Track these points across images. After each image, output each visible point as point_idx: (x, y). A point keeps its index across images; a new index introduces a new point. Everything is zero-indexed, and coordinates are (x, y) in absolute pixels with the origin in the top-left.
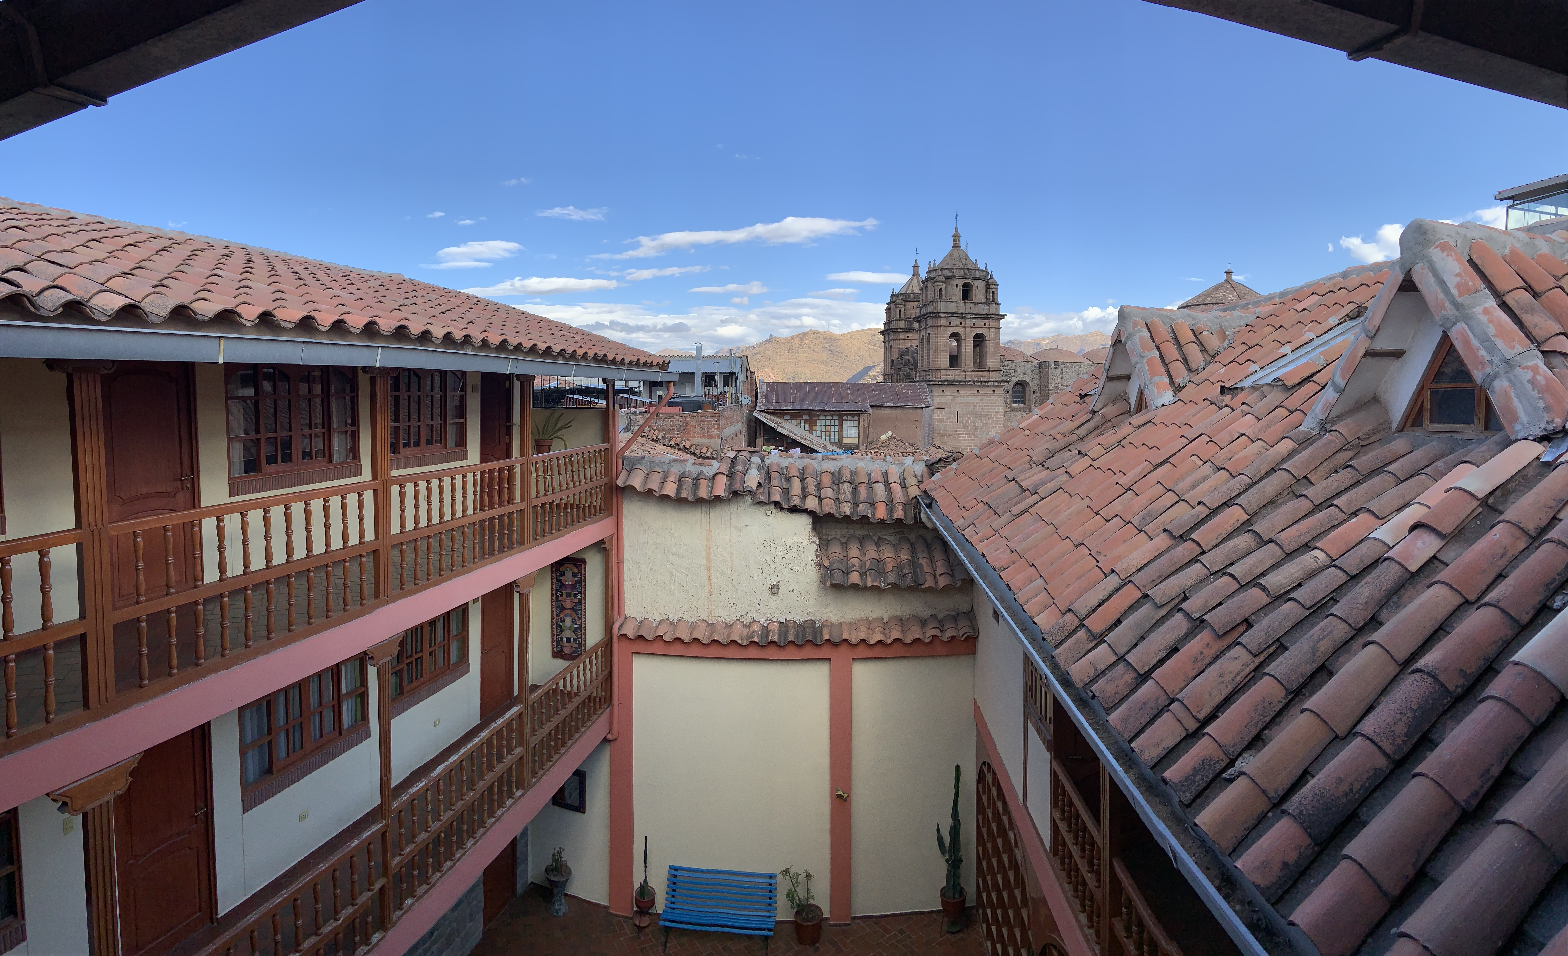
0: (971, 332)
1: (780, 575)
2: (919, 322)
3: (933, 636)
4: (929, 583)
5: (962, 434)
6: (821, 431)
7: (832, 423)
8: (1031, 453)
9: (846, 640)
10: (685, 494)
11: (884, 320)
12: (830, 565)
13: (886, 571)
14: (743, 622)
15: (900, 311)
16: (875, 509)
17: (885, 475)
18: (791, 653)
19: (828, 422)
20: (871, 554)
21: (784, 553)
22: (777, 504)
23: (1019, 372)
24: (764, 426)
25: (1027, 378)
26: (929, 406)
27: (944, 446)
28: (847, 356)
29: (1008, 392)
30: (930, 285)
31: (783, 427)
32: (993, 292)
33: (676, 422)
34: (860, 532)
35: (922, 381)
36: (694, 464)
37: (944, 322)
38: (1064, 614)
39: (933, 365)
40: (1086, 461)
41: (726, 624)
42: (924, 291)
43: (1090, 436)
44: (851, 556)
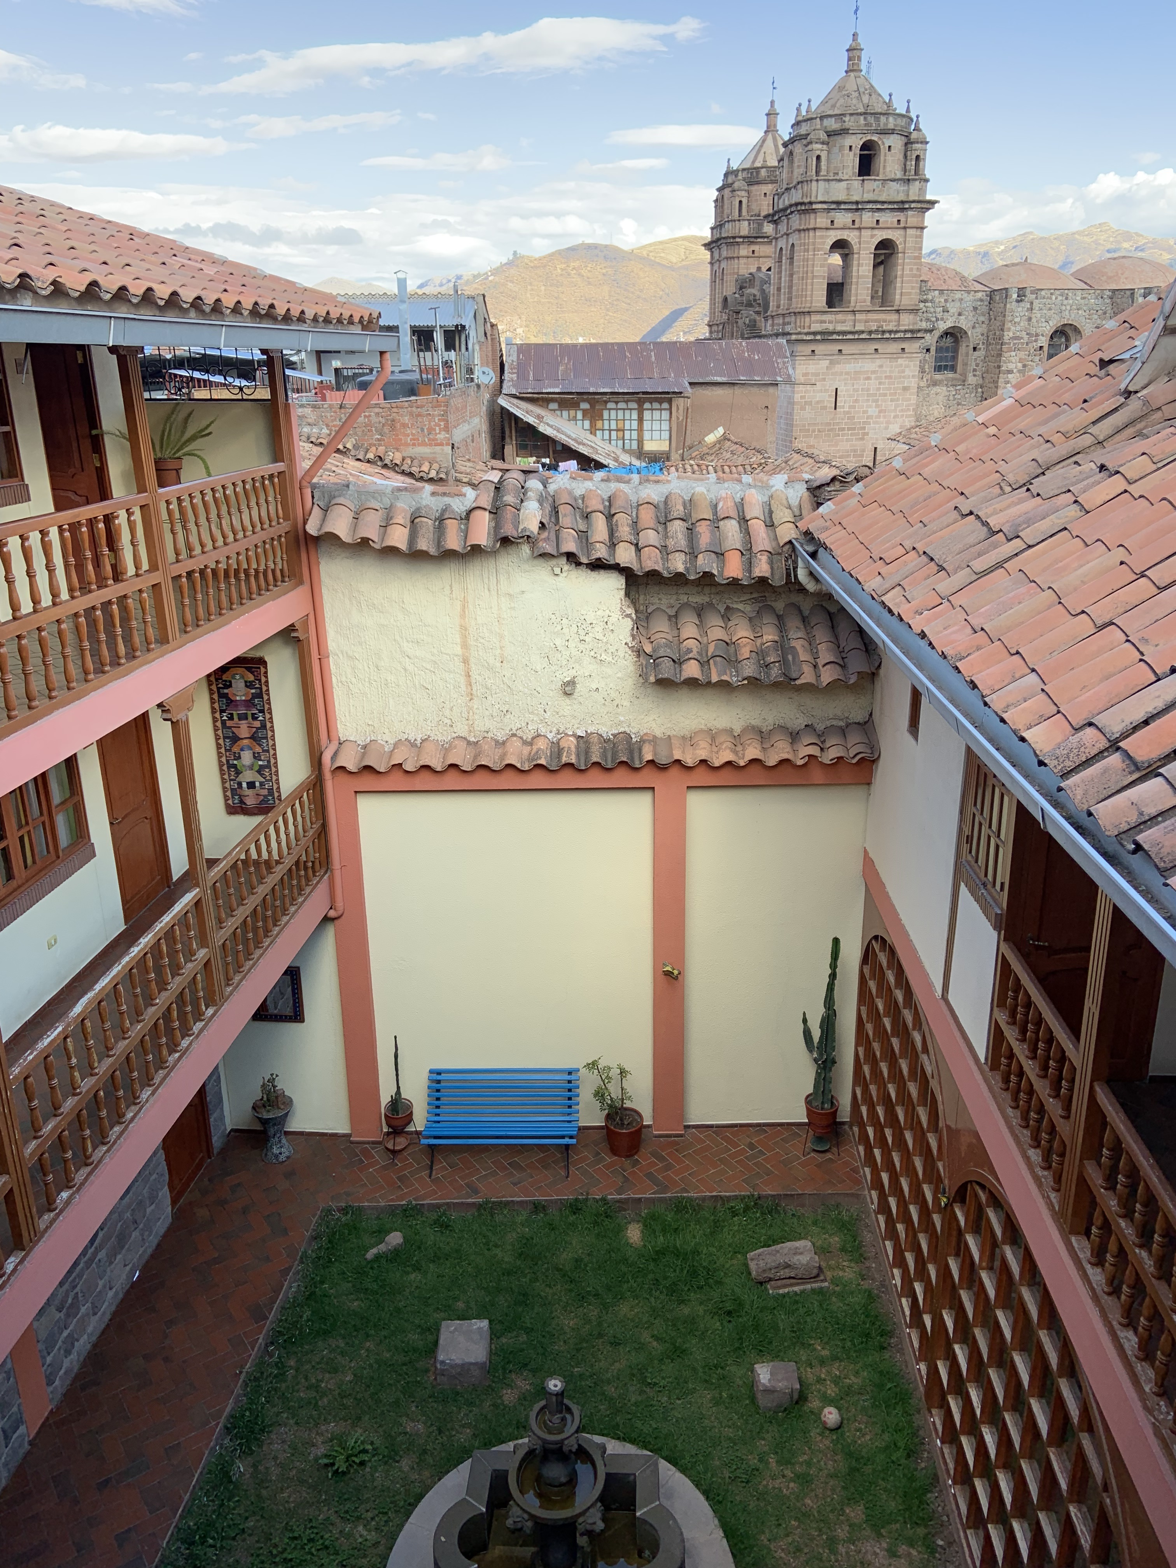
0: (872, 236)
1: (577, 666)
2: (775, 222)
3: (809, 756)
4: (807, 677)
5: (843, 429)
6: (610, 430)
7: (627, 416)
8: (1003, 467)
9: (678, 761)
10: (423, 544)
11: (712, 222)
12: (654, 651)
13: (740, 658)
14: (521, 738)
15: (740, 202)
16: (724, 561)
17: (740, 506)
18: (596, 778)
19: (620, 413)
20: (717, 633)
21: (582, 633)
22: (571, 557)
23: (951, 311)
24: (516, 423)
25: (964, 323)
26: (789, 382)
27: (816, 452)
28: (641, 291)
29: (928, 350)
30: (798, 148)
31: (548, 425)
32: (918, 157)
33: (374, 419)
34: (697, 599)
35: (777, 335)
36: (433, 494)
37: (822, 220)
38: (1077, 730)
39: (797, 306)
40: (1117, 484)
41: (497, 742)
42: (786, 162)
43: (1118, 437)
44: (684, 635)
